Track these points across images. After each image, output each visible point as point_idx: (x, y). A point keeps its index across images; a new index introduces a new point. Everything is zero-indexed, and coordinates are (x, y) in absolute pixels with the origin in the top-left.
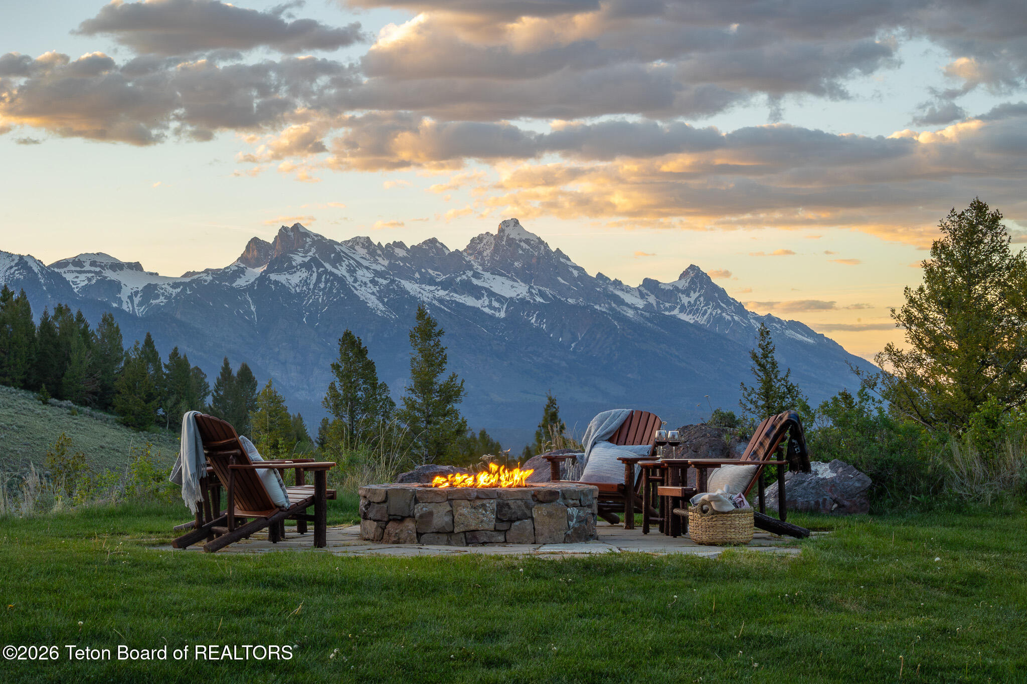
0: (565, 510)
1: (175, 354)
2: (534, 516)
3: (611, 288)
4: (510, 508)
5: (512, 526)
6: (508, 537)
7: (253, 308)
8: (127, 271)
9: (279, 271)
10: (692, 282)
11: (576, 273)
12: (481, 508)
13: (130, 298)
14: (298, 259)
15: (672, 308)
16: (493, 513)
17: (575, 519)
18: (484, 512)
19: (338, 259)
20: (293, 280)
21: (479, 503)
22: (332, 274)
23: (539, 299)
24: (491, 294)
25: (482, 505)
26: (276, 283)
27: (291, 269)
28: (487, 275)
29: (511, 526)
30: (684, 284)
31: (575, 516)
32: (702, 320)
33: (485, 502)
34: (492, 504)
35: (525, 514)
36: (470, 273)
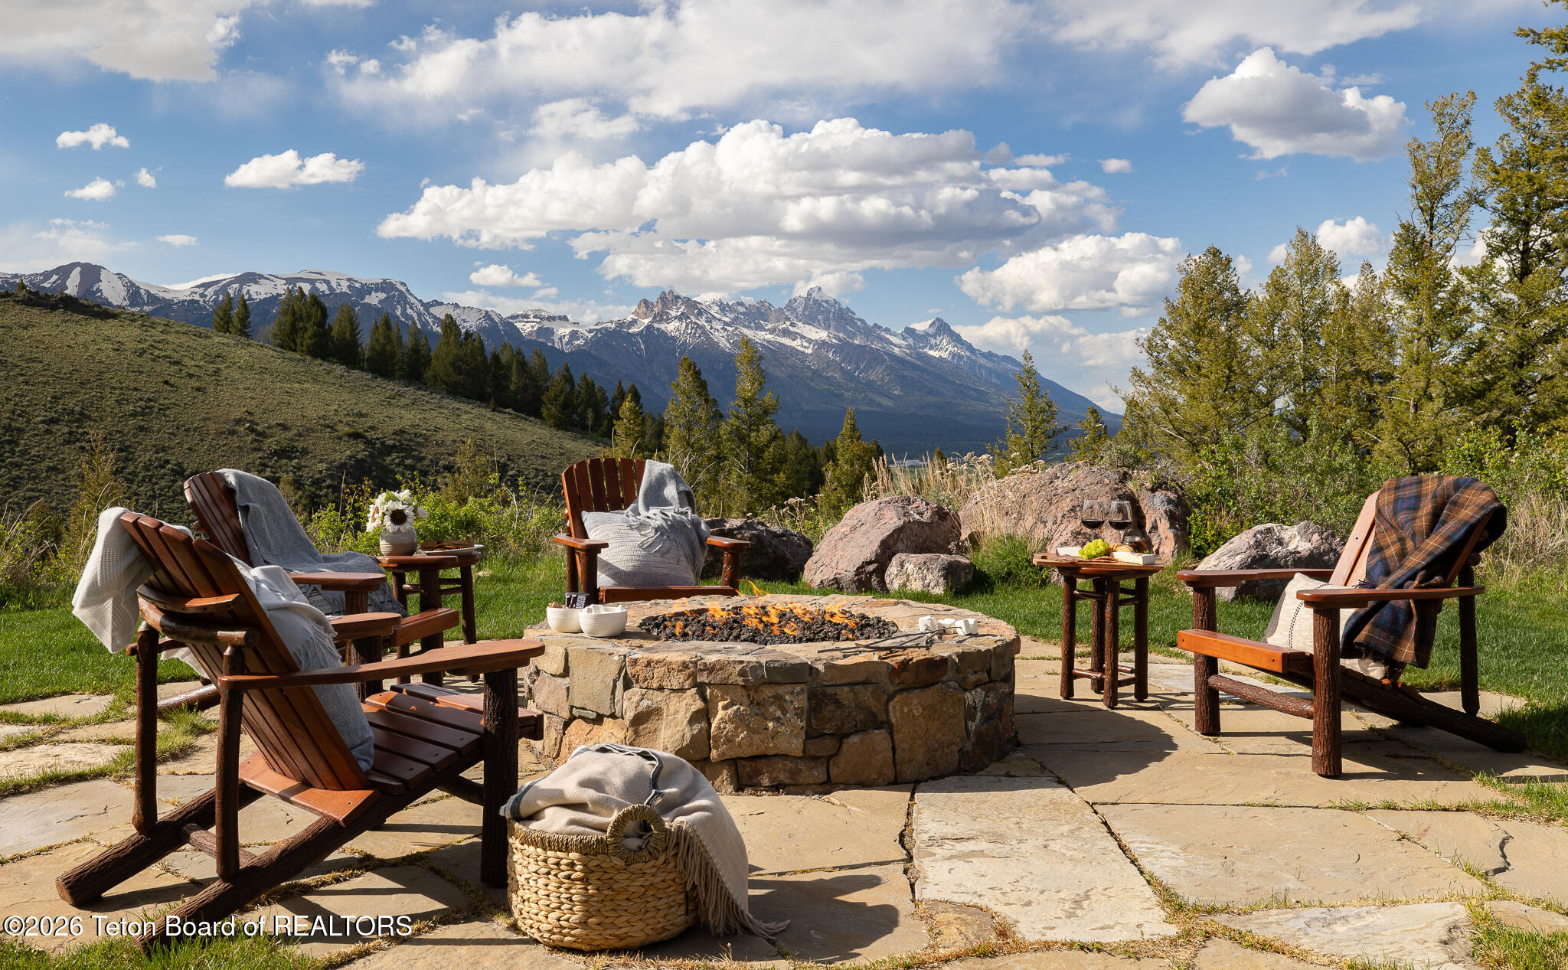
0: (959, 700)
1: (585, 378)
2: (893, 720)
3: (883, 333)
4: (838, 703)
5: (845, 746)
6: (834, 772)
7: (642, 347)
8: (558, 322)
9: (660, 322)
10: (938, 329)
11: (859, 323)
12: (772, 704)
13: (560, 339)
14: (673, 313)
15: (924, 347)
16: (799, 715)
17: (979, 714)
18: (779, 713)
19: (700, 314)
20: (671, 327)
21: (768, 692)
22: (695, 323)
23: (834, 341)
24: (803, 337)
25: (773, 697)
26: (658, 329)
27: (668, 320)
28: (800, 324)
29: (840, 746)
30: (932, 331)
31: (979, 705)
32: (945, 355)
33: (781, 690)
34: (797, 699)
35: (874, 715)
36: (788, 323)
